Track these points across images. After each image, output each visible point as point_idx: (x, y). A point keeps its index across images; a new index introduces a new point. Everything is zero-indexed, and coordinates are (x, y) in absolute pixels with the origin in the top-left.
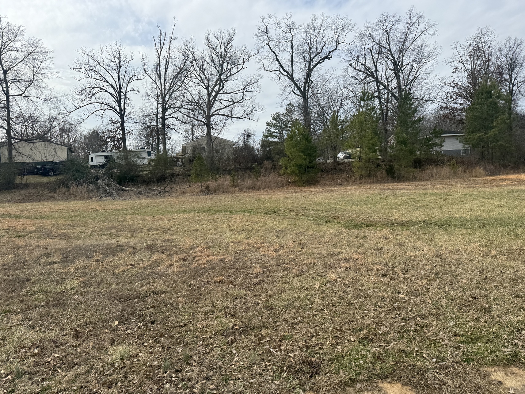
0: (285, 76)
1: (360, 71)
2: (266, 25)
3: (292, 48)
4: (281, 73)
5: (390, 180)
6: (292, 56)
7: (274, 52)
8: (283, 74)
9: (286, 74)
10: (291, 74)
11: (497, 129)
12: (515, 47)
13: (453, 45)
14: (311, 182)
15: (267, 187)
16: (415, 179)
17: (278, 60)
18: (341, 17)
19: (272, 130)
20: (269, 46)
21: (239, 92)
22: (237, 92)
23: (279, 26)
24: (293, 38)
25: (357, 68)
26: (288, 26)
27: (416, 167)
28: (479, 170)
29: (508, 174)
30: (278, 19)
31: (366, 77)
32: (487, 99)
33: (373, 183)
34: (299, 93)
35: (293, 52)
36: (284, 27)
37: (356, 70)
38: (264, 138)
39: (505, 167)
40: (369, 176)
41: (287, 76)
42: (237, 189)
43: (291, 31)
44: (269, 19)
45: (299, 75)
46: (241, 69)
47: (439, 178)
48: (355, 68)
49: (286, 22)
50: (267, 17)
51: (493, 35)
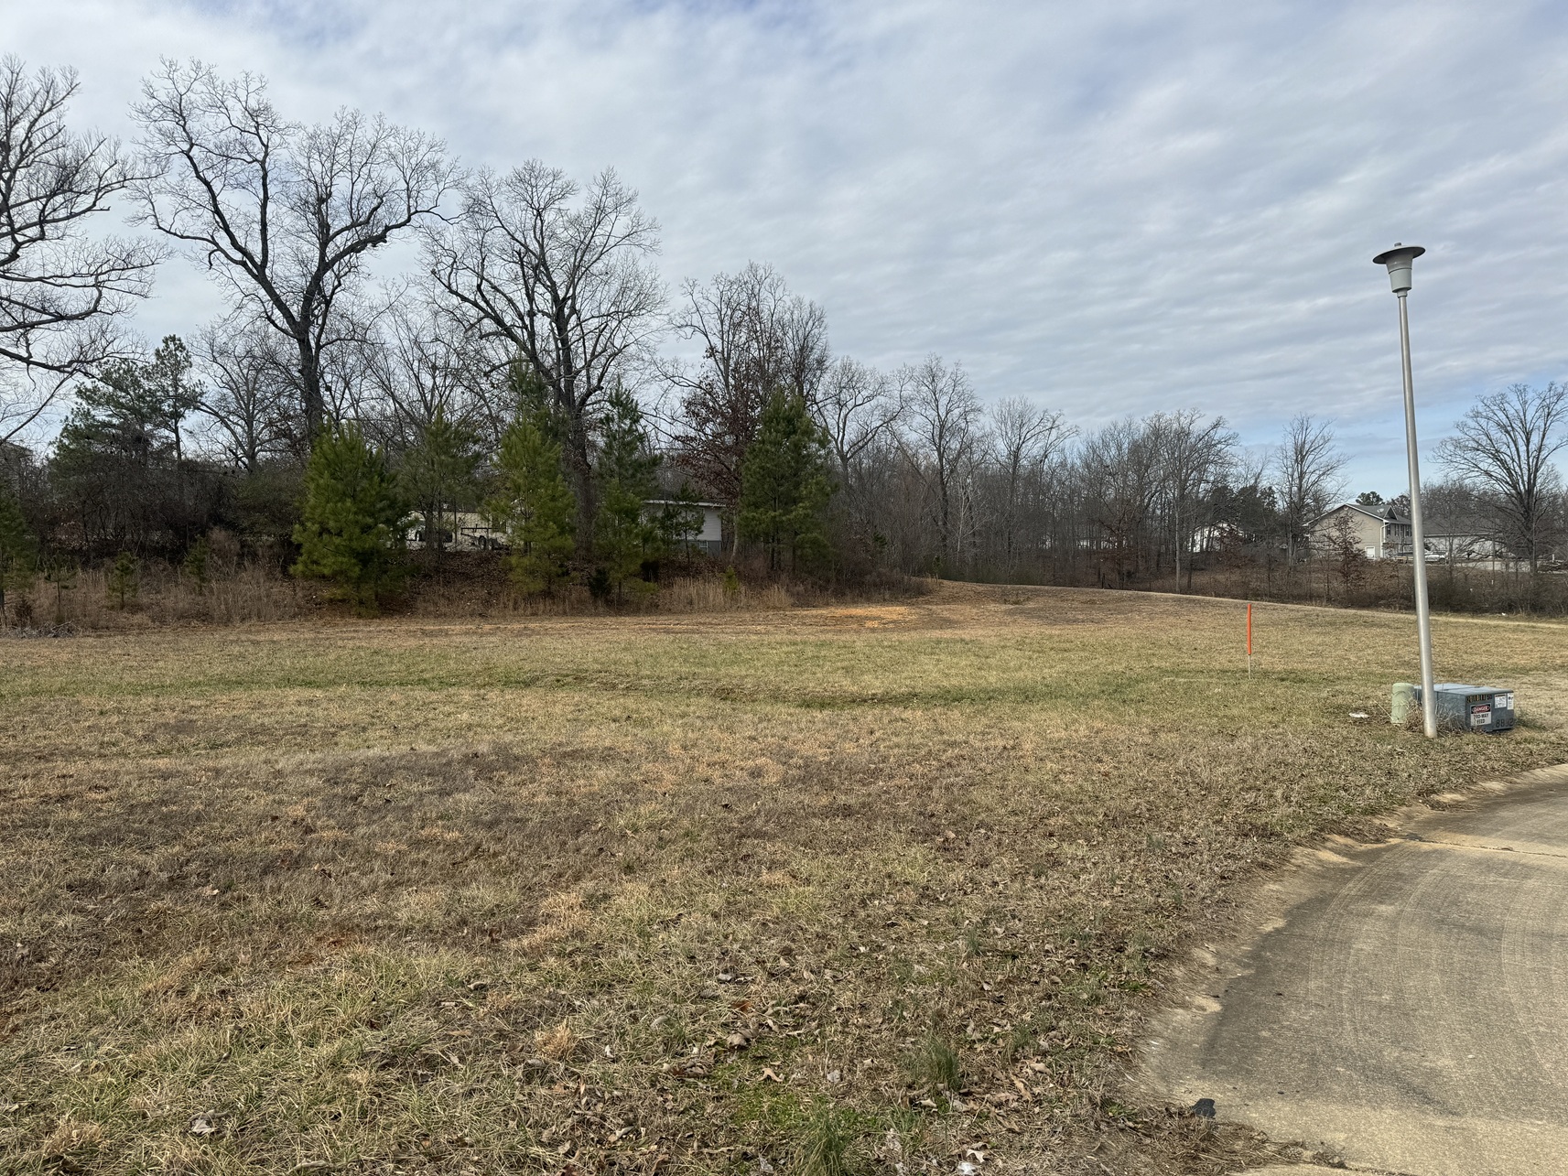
0: (236, 262)
1: (464, 299)
2: (182, 90)
3: (265, 186)
4: (219, 249)
5: (601, 609)
6: (264, 207)
7: (207, 184)
8: (227, 256)
9: (238, 256)
10: (258, 260)
11: (807, 504)
12: (810, 323)
13: (686, 284)
14: (390, 605)
15: (255, 614)
16: (654, 608)
17: (217, 211)
18: (427, 139)
19: (101, 415)
20: (190, 158)
21: (67, 281)
22: (60, 281)
23: (221, 106)
24: (266, 154)
25: (454, 288)
26: (253, 114)
27: (647, 579)
28: (777, 594)
29: (827, 605)
30: (218, 83)
31: (480, 320)
32: (788, 435)
33: (565, 613)
34: (286, 326)
35: (266, 198)
36: (237, 114)
37: (452, 291)
38: (66, 442)
39: (823, 589)
40: (547, 594)
41: (244, 264)
42: (139, 618)
43: (261, 132)
44: (194, 75)
45: (288, 271)
46: (89, 209)
47: (706, 609)
48: (449, 287)
49: (243, 99)
50: (185, 67)
51: (781, 289)
